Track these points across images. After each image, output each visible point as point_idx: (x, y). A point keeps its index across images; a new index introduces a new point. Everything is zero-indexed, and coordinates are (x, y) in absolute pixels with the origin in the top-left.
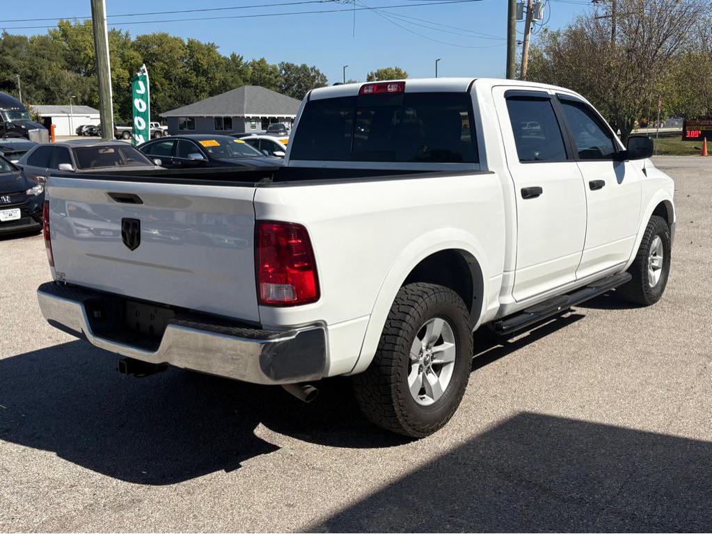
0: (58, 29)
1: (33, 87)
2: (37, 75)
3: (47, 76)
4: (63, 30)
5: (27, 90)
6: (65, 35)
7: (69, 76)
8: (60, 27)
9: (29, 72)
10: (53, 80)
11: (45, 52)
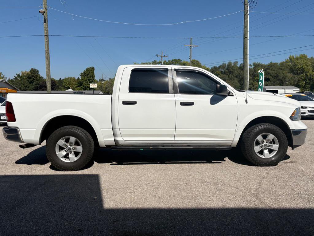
0: (289, 59)
1: (276, 80)
2: (278, 76)
3: (281, 76)
4: (290, 59)
5: (274, 81)
6: (291, 61)
7: (290, 75)
8: (289, 58)
9: (275, 75)
10: (283, 77)
11: (282, 67)
